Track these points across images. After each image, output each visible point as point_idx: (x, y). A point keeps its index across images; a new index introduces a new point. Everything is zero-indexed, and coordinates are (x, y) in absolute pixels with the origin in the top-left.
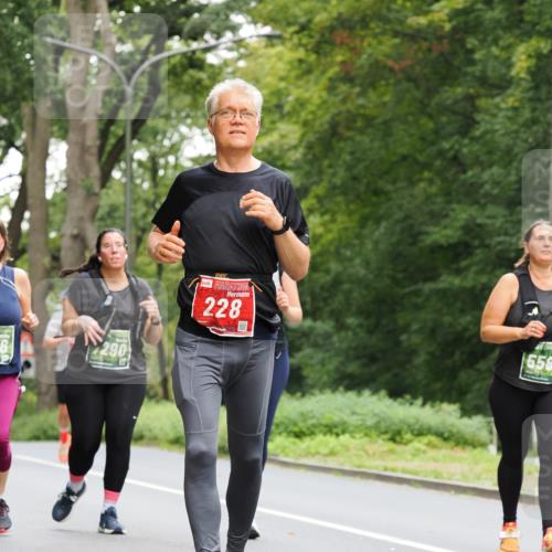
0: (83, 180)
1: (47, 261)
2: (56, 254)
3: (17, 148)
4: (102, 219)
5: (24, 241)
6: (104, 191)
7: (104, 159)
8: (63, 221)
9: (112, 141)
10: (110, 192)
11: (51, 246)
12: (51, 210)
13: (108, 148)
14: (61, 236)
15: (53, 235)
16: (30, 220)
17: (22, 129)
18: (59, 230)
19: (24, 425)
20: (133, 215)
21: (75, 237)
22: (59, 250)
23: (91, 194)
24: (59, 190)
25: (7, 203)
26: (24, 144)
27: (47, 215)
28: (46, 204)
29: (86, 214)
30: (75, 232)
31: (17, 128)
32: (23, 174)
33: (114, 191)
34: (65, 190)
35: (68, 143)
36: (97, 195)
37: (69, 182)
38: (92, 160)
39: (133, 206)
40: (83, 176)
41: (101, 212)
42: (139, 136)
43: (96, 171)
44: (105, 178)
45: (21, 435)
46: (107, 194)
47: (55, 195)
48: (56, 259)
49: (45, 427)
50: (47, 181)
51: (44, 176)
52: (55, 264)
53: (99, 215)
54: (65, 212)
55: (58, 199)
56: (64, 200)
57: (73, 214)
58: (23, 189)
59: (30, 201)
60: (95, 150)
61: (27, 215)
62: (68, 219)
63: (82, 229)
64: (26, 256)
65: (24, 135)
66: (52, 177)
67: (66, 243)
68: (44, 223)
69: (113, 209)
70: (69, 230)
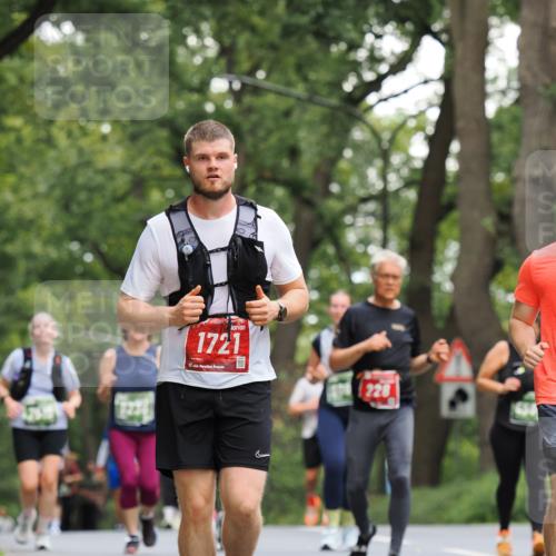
0: (547, 87)
1: (489, 223)
2: (505, 210)
3: (436, 36)
5: (449, 190)
8: (516, 155)
11: (496, 197)
12: (495, 137)
14: (514, 180)
15: (499, 178)
16: (460, 157)
17: (444, 4)
18: (508, 170)
19: (458, 497)
22: (510, 203)
24: (506, 103)
25: (420, 128)
26: (446, 30)
27: (489, 145)
28: (487, 126)
32: (447, 79)
34: (517, 102)
35: (520, 25)
37: (524, 90)
47: (500, 111)
48: (505, 218)
51: (482, 82)
52: (504, 227)
54: (518, 140)
55: (506, 119)
56: (515, 119)
58: (447, 104)
59: (460, 124)
61: (455, 147)
64: (455, 215)
65: (447, 13)
66: (495, 79)
68: (482, 158)
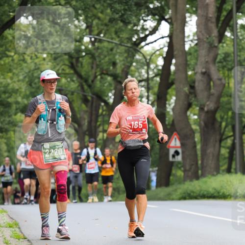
0: (207, 38)
1: (186, 89)
2: (193, 85)
3: (166, 20)
4: (220, 62)
5: (172, 77)
6: (221, 45)
7: (220, 25)
8: (196, 64)
9: (225, 13)
10: (225, 45)
11: (189, 80)
12: (189, 58)
13: (222, 18)
14: (195, 73)
15: (190, 73)
16: (175, 65)
17: (169, 9)
18: (194, 70)
19: (176, 190)
20: (239, 58)
21: (204, 74)
22: (194, 82)
23: (212, 47)
24: (193, 45)
25: (161, 55)
26: (170, 18)
27: (186, 61)
28: (186, 54)
29: (210, 59)
30: (204, 70)
31: (166, 8)
32: (170, 36)
33: (227, 44)
34: (197, 44)
35: (197, 16)
36: (216, 47)
37: (198, 39)
38: (213, 26)
39: (239, 54)
40: (208, 36)
41: (219, 58)
42: (241, 10)
43: (215, 33)
44: (221, 36)
45: (174, 196)
46: (223, 46)
47: (190, 48)
48: (192, 87)
49: (189, 192)
50: (186, 39)
51: (184, 37)
52: (192, 91)
53: (218, 60)
54: (197, 59)
55: (192, 51)
56: (196, 51)
57: (202, 59)
58: (170, 45)
59: (175, 53)
60: (214, 20)
61: (174, 61)
62: (199, 63)
63: (208, 69)
64: (174, 86)
65: (170, 12)
66: (189, 36)
67: (199, 77)
68: (184, 66)
69: (227, 55)
70: (200, 69)
